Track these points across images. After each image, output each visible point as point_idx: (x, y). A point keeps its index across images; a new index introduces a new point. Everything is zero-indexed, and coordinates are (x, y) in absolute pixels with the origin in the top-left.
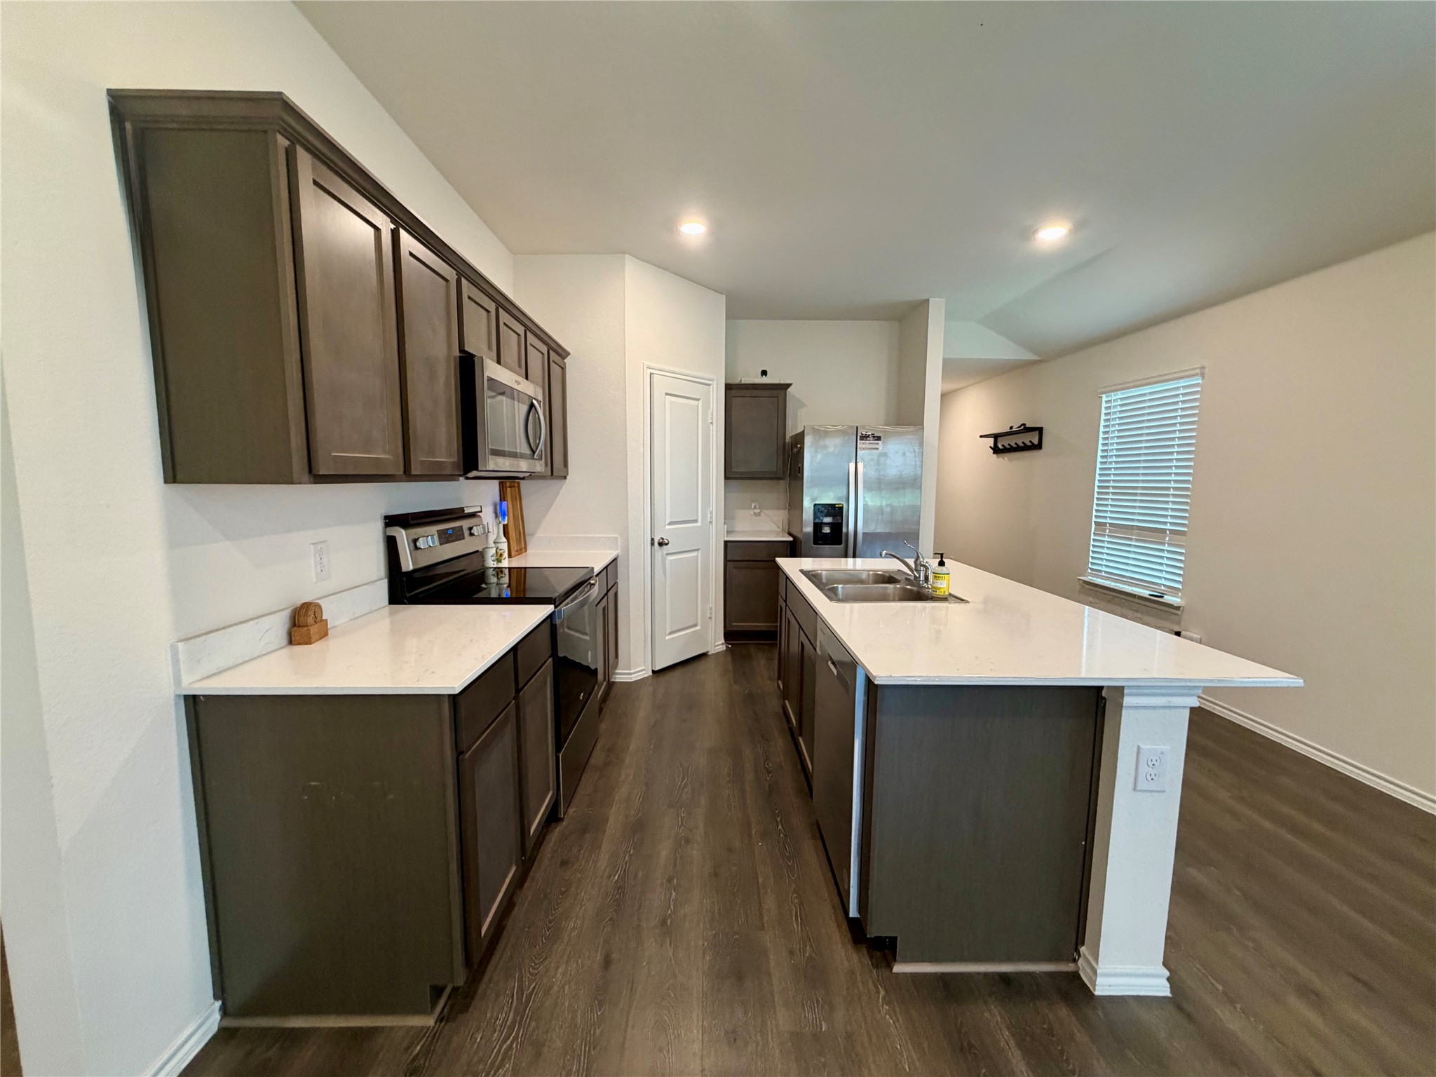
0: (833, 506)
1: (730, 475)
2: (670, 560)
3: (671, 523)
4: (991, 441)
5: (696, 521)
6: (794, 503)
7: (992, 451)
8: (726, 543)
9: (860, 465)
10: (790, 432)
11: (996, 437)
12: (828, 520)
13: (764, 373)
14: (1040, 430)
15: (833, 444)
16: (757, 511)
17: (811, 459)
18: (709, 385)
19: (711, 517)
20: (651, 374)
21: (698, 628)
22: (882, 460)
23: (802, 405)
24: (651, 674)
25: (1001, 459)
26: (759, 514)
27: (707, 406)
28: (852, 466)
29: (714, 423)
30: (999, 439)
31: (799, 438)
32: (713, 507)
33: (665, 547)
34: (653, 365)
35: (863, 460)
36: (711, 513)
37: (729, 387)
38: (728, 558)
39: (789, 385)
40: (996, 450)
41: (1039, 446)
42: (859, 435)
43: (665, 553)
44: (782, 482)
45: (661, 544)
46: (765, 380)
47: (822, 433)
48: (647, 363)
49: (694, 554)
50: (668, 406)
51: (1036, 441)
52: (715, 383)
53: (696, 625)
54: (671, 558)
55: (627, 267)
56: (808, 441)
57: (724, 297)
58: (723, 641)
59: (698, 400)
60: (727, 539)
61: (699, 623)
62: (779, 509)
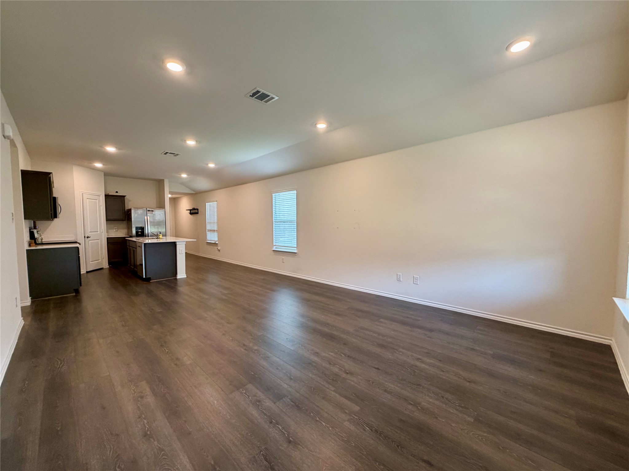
0: (141, 227)
1: (108, 220)
2: (90, 242)
3: (90, 232)
4: (189, 211)
5: (98, 232)
6: (129, 227)
7: (189, 214)
8: (107, 238)
9: (148, 217)
10: (126, 208)
11: (190, 210)
12: (140, 230)
13: (117, 192)
14: (198, 209)
15: (140, 212)
16: (116, 230)
17: (134, 215)
18: (100, 196)
19: (102, 231)
20: (82, 194)
21: (100, 261)
22: (154, 216)
23: (130, 201)
24: (86, 272)
25: (191, 216)
26: (117, 231)
27: (99, 201)
28: (146, 217)
29: (102, 206)
30: (191, 211)
31: (130, 210)
32: (103, 228)
33: (89, 238)
34: (82, 191)
35: (149, 216)
36: (102, 229)
37: (106, 195)
38: (108, 242)
39: (125, 196)
40: (191, 213)
41: (198, 213)
42: (147, 210)
43: (89, 240)
44: (125, 222)
45: (88, 237)
46: (117, 194)
47: (137, 208)
48: (81, 191)
49: (98, 241)
50: (88, 202)
51: (197, 212)
52: (101, 195)
53: (99, 260)
54: (91, 241)
55: (73, 168)
56: (133, 211)
57: (103, 173)
58: (108, 265)
59: (97, 200)
60: (107, 237)
61: (100, 259)
62: (123, 229)
